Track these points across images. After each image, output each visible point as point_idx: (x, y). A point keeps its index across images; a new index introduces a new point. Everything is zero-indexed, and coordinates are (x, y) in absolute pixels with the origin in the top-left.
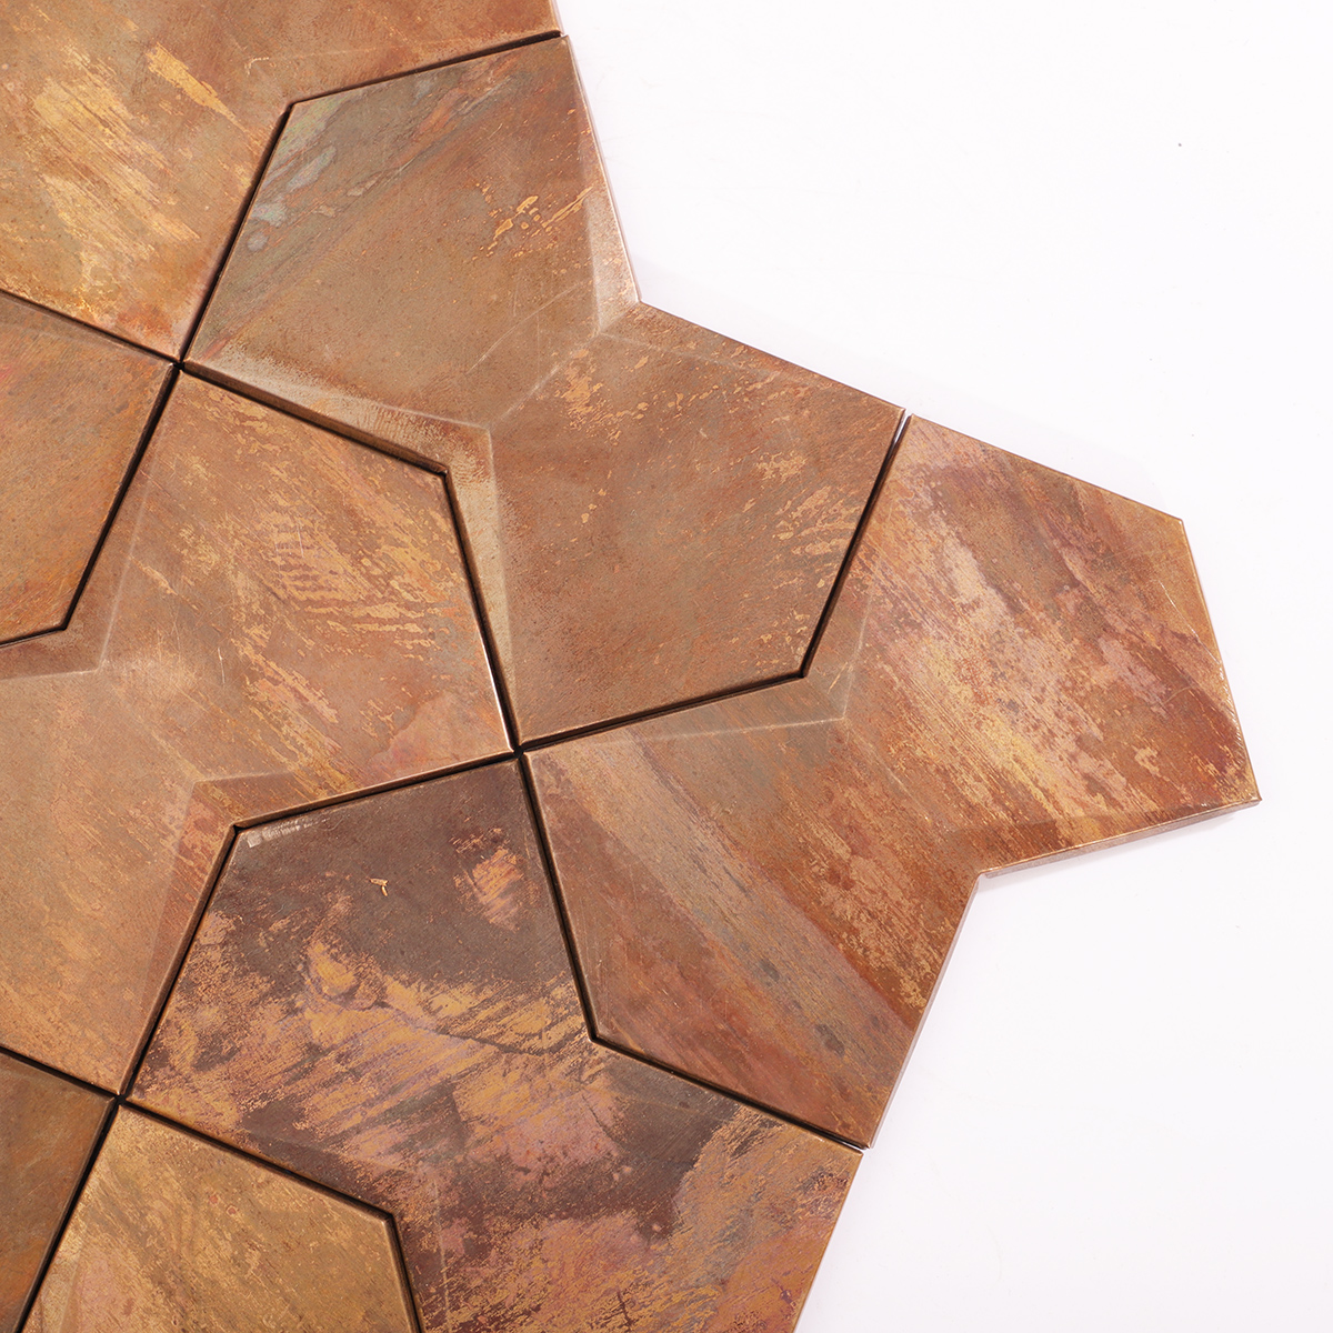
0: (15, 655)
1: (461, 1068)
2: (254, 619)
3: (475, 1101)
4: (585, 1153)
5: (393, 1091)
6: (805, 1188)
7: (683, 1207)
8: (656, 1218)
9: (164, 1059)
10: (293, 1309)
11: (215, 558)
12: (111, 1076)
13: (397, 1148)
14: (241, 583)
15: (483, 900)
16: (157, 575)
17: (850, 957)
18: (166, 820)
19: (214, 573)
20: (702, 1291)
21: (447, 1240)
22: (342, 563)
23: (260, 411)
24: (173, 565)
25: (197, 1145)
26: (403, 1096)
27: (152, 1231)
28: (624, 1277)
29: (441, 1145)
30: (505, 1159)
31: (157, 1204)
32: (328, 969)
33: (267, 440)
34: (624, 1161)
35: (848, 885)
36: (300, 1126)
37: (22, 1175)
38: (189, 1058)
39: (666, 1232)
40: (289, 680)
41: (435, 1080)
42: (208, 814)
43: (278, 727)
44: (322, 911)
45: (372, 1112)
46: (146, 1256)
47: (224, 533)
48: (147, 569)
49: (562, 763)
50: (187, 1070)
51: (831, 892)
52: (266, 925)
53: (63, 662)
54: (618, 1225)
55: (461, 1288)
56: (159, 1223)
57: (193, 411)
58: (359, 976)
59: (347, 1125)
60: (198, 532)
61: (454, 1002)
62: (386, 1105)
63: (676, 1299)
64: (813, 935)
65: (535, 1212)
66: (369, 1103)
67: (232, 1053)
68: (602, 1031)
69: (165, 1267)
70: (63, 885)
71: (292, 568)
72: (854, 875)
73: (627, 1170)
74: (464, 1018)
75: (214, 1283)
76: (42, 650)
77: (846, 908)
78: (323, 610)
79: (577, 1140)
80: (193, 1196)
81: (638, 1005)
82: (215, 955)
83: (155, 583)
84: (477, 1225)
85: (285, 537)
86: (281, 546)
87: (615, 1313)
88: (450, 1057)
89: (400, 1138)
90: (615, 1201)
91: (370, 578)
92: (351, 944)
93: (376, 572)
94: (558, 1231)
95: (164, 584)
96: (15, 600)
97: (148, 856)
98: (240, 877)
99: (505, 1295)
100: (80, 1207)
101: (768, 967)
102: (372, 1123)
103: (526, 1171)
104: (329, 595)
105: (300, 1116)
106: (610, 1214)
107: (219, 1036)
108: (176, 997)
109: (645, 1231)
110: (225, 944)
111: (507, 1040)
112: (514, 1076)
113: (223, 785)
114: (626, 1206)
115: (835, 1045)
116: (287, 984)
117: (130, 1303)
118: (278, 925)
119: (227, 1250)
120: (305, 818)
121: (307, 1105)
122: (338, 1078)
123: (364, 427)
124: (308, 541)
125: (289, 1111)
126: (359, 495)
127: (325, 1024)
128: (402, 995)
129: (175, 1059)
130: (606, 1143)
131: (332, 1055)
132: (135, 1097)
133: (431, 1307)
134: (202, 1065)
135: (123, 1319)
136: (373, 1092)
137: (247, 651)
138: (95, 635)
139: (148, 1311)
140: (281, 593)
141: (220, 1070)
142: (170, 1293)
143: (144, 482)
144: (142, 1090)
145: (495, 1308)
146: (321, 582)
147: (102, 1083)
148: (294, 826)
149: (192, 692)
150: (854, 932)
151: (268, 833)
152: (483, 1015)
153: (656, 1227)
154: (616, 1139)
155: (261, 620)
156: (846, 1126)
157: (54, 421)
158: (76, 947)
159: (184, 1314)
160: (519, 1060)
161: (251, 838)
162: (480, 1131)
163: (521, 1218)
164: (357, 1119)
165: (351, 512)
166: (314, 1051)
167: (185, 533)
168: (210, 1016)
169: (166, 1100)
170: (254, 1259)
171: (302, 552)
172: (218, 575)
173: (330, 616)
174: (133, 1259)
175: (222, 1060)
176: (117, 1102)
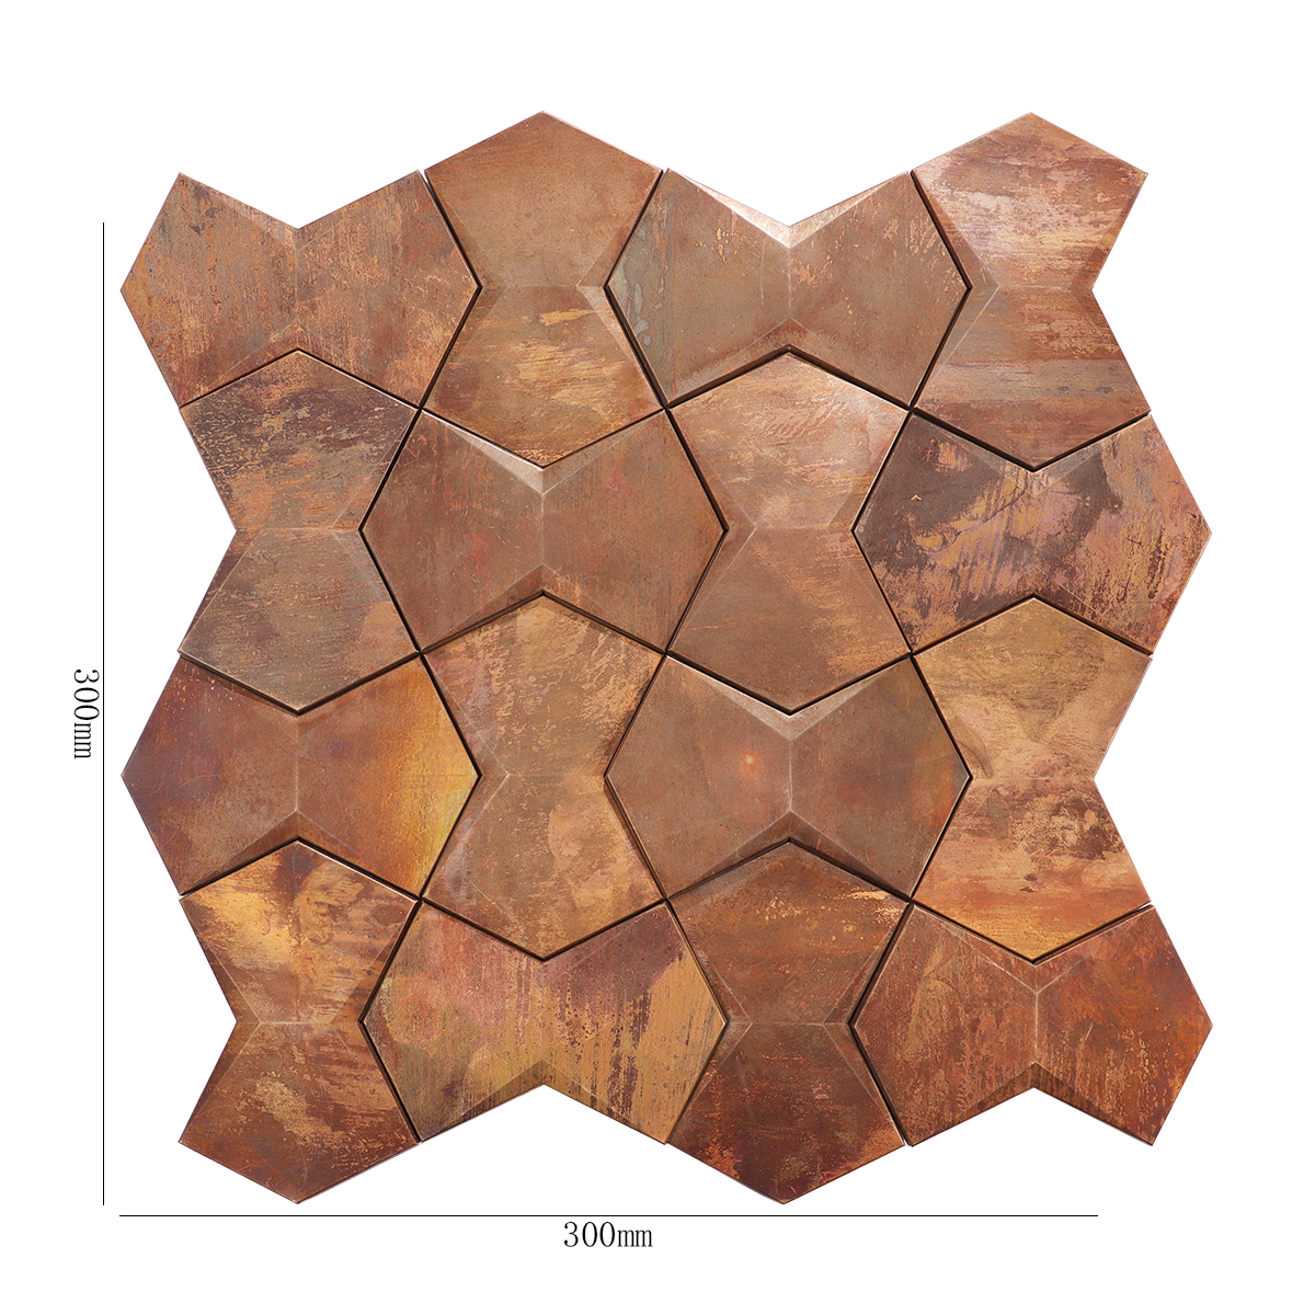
0: (723, 554)
1: (1005, 525)
2: (784, 459)
3: (1020, 530)
4: (1071, 508)
5: (992, 555)
6: (1146, 444)
7: (1117, 491)
8: (1113, 504)
9: (910, 627)
10: (1036, 655)
11: (750, 453)
12: (902, 649)
13: (1013, 571)
14: (767, 452)
15: (952, 467)
16: (739, 479)
17: (1083, 357)
18: (830, 550)
19: (755, 459)
20: (1151, 510)
21: (1060, 580)
22: (791, 412)
23: (709, 394)
24: (740, 470)
25: (951, 640)
26: (996, 554)
27: (967, 682)
28: (1123, 532)
29: (1026, 554)
30: (1049, 536)
31: (960, 672)
32: (929, 542)
33: (723, 400)
34: (1084, 497)
35: (1058, 336)
36: (976, 599)
37: (909, 710)
38: (918, 617)
39: (1121, 505)
40: (818, 465)
41: (1001, 538)
42: (841, 534)
43: (831, 483)
44: (907, 526)
45: (993, 569)
46: (974, 691)
47: (744, 443)
48: (734, 480)
49: (930, 397)
50: (922, 622)
51: (1055, 343)
52: (895, 550)
53: (741, 537)
54: (1104, 517)
55: (1079, 591)
56: (967, 677)
57: (688, 417)
58: (941, 533)
59: (990, 582)
60: (735, 452)
61: (979, 507)
62: (995, 562)
63: (1146, 521)
64: (1063, 363)
65: (1075, 543)
66: (989, 568)
67: (929, 601)
68: (1034, 465)
69: (984, 688)
70: (821, 606)
71: (777, 430)
72: (1056, 331)
73: (1088, 498)
74: (988, 509)
75: (1004, 675)
76: (730, 543)
77: (1065, 344)
78: (802, 433)
79: (1064, 507)
80: (968, 657)
81: (1036, 445)
82: (890, 577)
83: (741, 482)
84: (1063, 566)
85: (764, 423)
86: (766, 427)
87: (1133, 545)
88: (997, 526)
89: (1011, 566)
90: (1095, 512)
91: (804, 406)
92: (927, 527)
93: (804, 403)
94: (1089, 540)
95: (744, 479)
96: (701, 539)
97: (837, 568)
98: (870, 545)
99: (1095, 578)
100: (937, 700)
101: (1062, 389)
102: (996, 572)
103: (1059, 533)
104: (799, 425)
105: (973, 596)
106: (1098, 518)
107: (919, 600)
108: (892, 604)
109: (1114, 511)
110: (889, 571)
111: (1008, 501)
112: (1023, 508)
113: (835, 519)
114: (1101, 510)
115: (1108, 390)
116: (922, 562)
117: (986, 710)
118: (898, 546)
119: (997, 661)
120: (869, 504)
121: (971, 590)
122: (970, 571)
123: (749, 361)
124: (773, 417)
125: (968, 597)
126: (771, 385)
127: (948, 560)
128: (961, 524)
129: (914, 623)
130: (1073, 498)
131: (961, 566)
132: (915, 649)
133: (1077, 607)
134: (924, 615)
135: (989, 717)
136: (986, 563)
137: (794, 470)
138: (742, 519)
139: (994, 706)
140: (783, 442)
141: (931, 610)
142: (994, 693)
143: (698, 456)
144: (914, 644)
145: (1096, 585)
146: (791, 425)
147: (902, 654)
148: (867, 514)
149: (793, 502)
150: (1076, 348)
151: (863, 521)
152: (993, 502)
153: (1116, 506)
154: (1075, 493)
155: (787, 457)
156: (1138, 411)
157: (649, 469)
158: (846, 621)
159: (1006, 695)
160: (1019, 502)
161: (860, 529)
162: (1032, 537)
163: (1074, 549)
164: (991, 577)
165: (774, 393)
166: (953, 571)
167: (732, 457)
168: (910, 598)
169: (926, 638)
170: (1008, 654)
171: (774, 422)
172: (758, 458)
173: (806, 432)
174: (971, 696)
175: (929, 607)
176: (911, 656)
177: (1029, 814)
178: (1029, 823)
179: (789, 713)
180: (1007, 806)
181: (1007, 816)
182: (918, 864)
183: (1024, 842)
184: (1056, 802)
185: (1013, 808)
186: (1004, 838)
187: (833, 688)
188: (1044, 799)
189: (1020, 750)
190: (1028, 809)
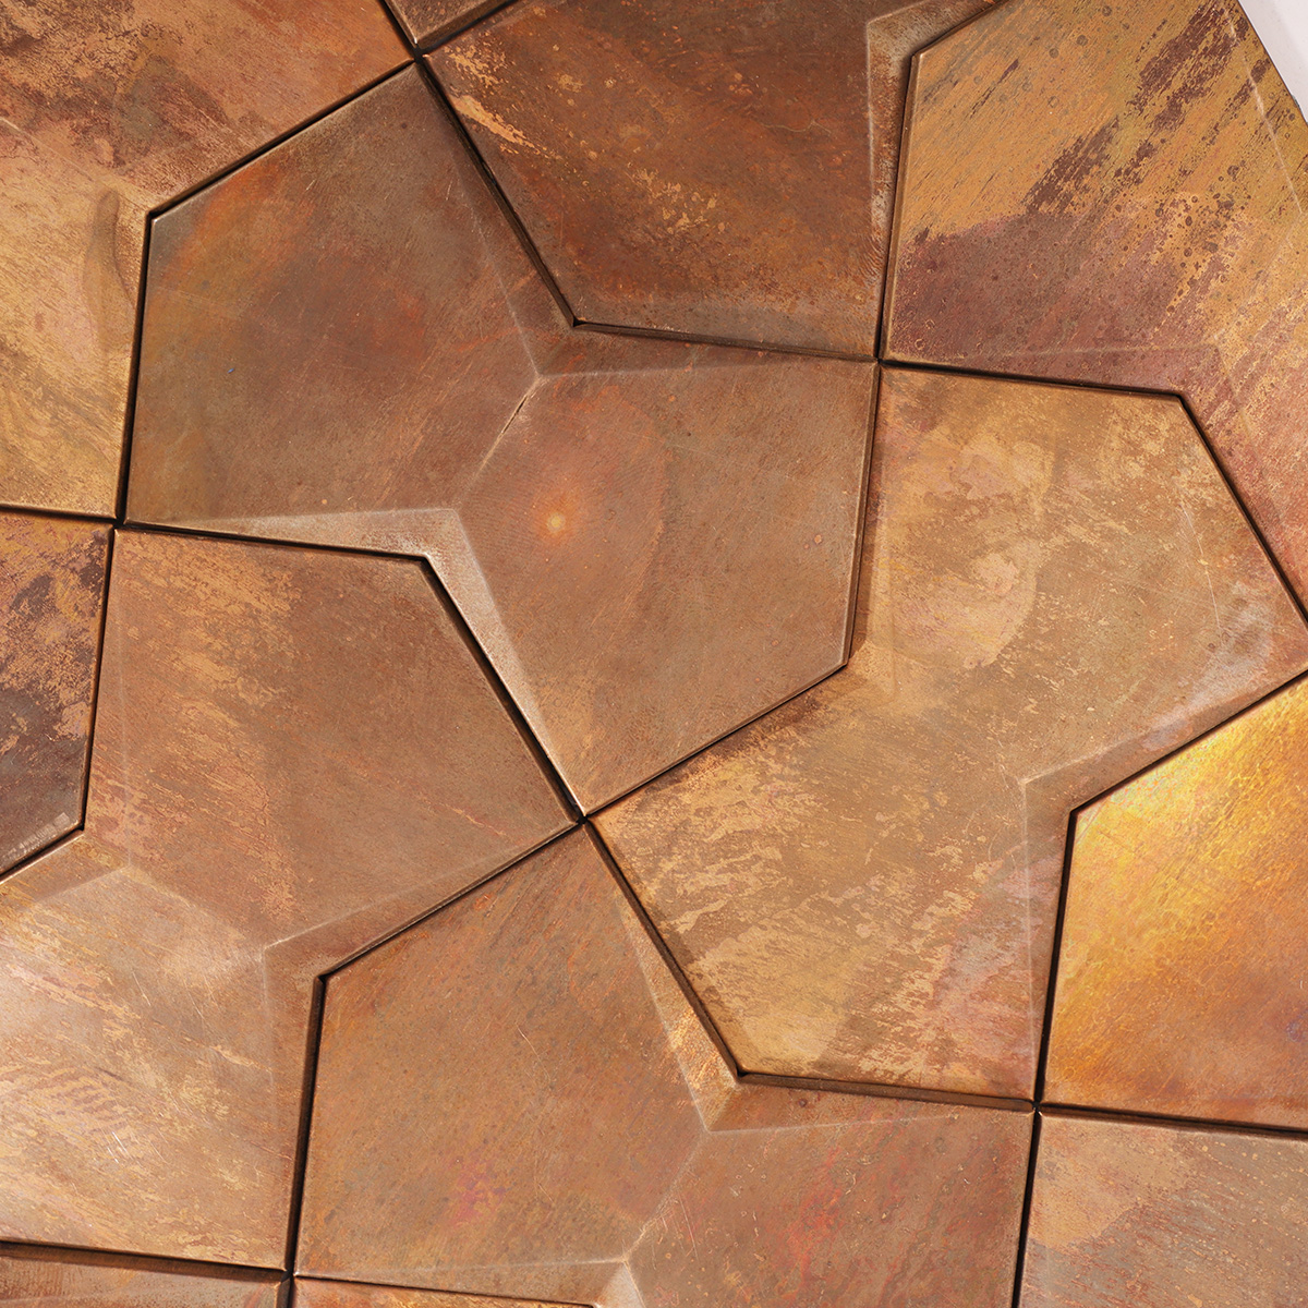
0: (357, 939)
2: (125, 1044)
9: (85, 578)
11: (184, 1095)
12: (129, 546)
14: (149, 1076)
16: (237, 1060)
18: (147, 819)
19: (180, 1080)
22: (56, 1124)
23: (191, 1253)
24: (224, 1076)
25: (22, 503)
27: (41, 404)
31: (44, 431)
33: (172, 1226)
37: (188, 422)
38: (59, 586)
40: (69, 994)
42: (108, 836)
43: (64, 945)
46: (39, 378)
47: (184, 1121)
48: (248, 1063)
50: (58, 573)
52: (23, 740)
53: (302, 949)
56: (36, 414)
57: (258, 1234)
60: (211, 1115)
67: (17, 603)
69: (16, 372)
70: (233, 724)
71: (104, 1106)
76: (331, 951)
78: (59, 1072)
80: (11, 450)
82: (66, 695)
83: (236, 1052)
85: (123, 1133)
86: (122, 1125)
91: (23, 1119)
93: (19, 1126)
95: (226, 1053)
96: (381, 992)
97: (155, 777)
98: (64, 780)
100: (123, 407)
104: (57, 1089)
107: (37, 614)
108: (94, 642)
110: (60, 709)
113: (101, 871)
117: (39, 325)
118: (11, 743)
120: (17, 858)
123: (74, 1268)
124: (97, 1137)
126: (62, 1198)
129: (74, 580)
132: (102, 530)
134: (44, 582)
135: (41, 309)
137: (121, 1010)
138: (280, 983)
139: (19, 324)
140: (107, 1078)
141: (25, 583)
143: (285, 1150)
144: (98, 540)
146: (71, 1101)
147: (134, 536)
148: (25, 848)
149: (160, 954)
151: (50, 833)
155: (116, 1046)
157: (394, 1184)
158: (204, 668)
161: (66, 822)
165: (64, 1178)
167: (223, 1110)
168: (51, 633)
169: (69, 537)
171: (100, 1125)
172: (175, 1078)
173: (50, 1069)
174: (51, 371)
175: (25, 593)
176: (119, 521)
177: (82, 73)
178: (91, 56)
179: (423, 563)
180: (115, 118)
181: (127, 97)
182: (357, 119)
183: (125, 25)
184: (13, 62)
185: (105, 105)
186: (160, 60)
187: (309, 556)
188: (34, 83)
189: (22, 207)
190: (77, 83)
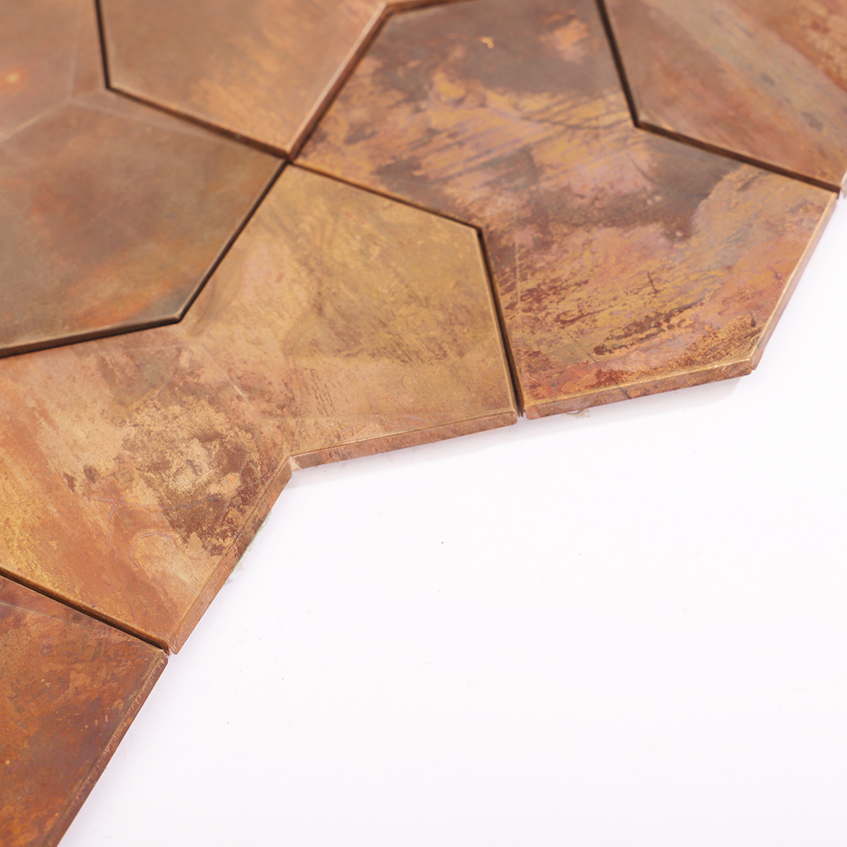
1: (538, 138)
3: (545, 156)
4: (627, 187)
5: (488, 152)
6: (793, 211)
7: (699, 221)
8: (679, 228)
9: (323, 138)
10: (402, 281)
12: (285, 141)
13: (488, 184)
15: (560, 49)
17: (828, 73)
20: (713, 273)
21: (523, 238)
26: (493, 155)
27: (302, 234)
28: (653, 265)
29: (520, 181)
30: (568, 189)
31: (308, 218)
32: (444, 86)
34: (656, 193)
35: (826, 31)
36: (418, 173)
37: (213, 198)
38: (342, 137)
39: (687, 236)
41: (518, 146)
44: (444, 56)
45: (471, 165)
46: (296, 248)
50: (339, 144)
51: (813, 35)
52: (404, 64)
54: (652, 232)
55: (529, 267)
56: (308, 229)
58: (468, 92)
59: (451, 172)
61: (535, 103)
62: (482, 160)
63: (693, 277)
64: (799, 59)
65: (586, 220)
66: (470, 159)
67: (372, 135)
68: (643, 117)
69: (309, 255)
72: (830, 25)
73: (658, 198)
74: (541, 112)
75: (344, 265)
77: (824, 44)
79: (621, 179)
80: (335, 214)
81: (670, 102)
82: (367, 81)
84: (543, 228)
87: (646, 286)
88: (529, 133)
89: (490, 178)
90: (647, 217)
92: (463, 73)
94: (604, 235)
98: (391, 39)
99: (564, 271)
101: (766, 79)
102: (471, 170)
103: (582, 197)
105: (418, 167)
106: (644, 225)
107: (364, 125)
109: (670, 236)
110: (374, 75)
111: (573, 122)
112: (576, 141)
114: (656, 220)
115: (815, 124)
116: (414, 95)
117: (282, 276)
118: (413, 64)
119: (356, 245)
121: (424, 162)
122: (447, 147)
125: (413, 165)
127: (439, 116)
128: (498, 100)
129: (331, 138)
130: (642, 182)
131: (445, 135)
132: (300, 160)
133: (506, 281)
134: (350, 141)
135: (275, 285)
136: (472, 153)
139: (294, 281)
141: (362, 144)
142: (311, 271)
144: (305, 156)
145: (554, 281)
150: (829, 57)
152: (556, 109)
153: (679, 234)
154: (651, 180)
156: (824, 174)
158: (269, 65)
159: (320, 282)
160: (581, 133)
161: (398, 18)
162: (549, 172)
163: (577, 226)
164: (459, 168)
166: (432, 132)
168: (359, 114)
169: (322, 162)
170: (376, 251)
174: (287, 250)
175: (365, 138)
176: (288, 160)
177: (176, 409)
178: (165, 418)
179: (108, 85)
180: (169, 377)
181: (154, 386)
182: (13, 334)
183: (134, 431)
184: (218, 428)
185: (171, 385)
186: (122, 403)
188: (211, 411)
189: (257, 343)
190: (182, 404)
